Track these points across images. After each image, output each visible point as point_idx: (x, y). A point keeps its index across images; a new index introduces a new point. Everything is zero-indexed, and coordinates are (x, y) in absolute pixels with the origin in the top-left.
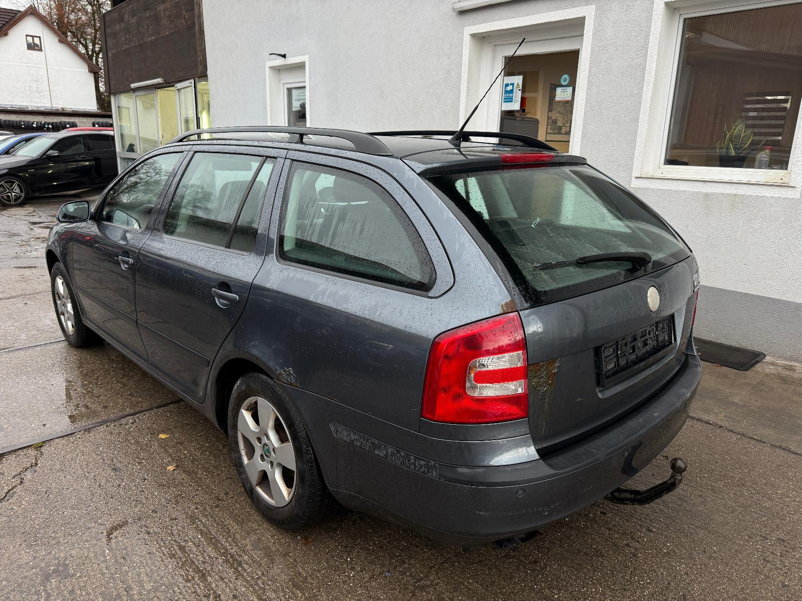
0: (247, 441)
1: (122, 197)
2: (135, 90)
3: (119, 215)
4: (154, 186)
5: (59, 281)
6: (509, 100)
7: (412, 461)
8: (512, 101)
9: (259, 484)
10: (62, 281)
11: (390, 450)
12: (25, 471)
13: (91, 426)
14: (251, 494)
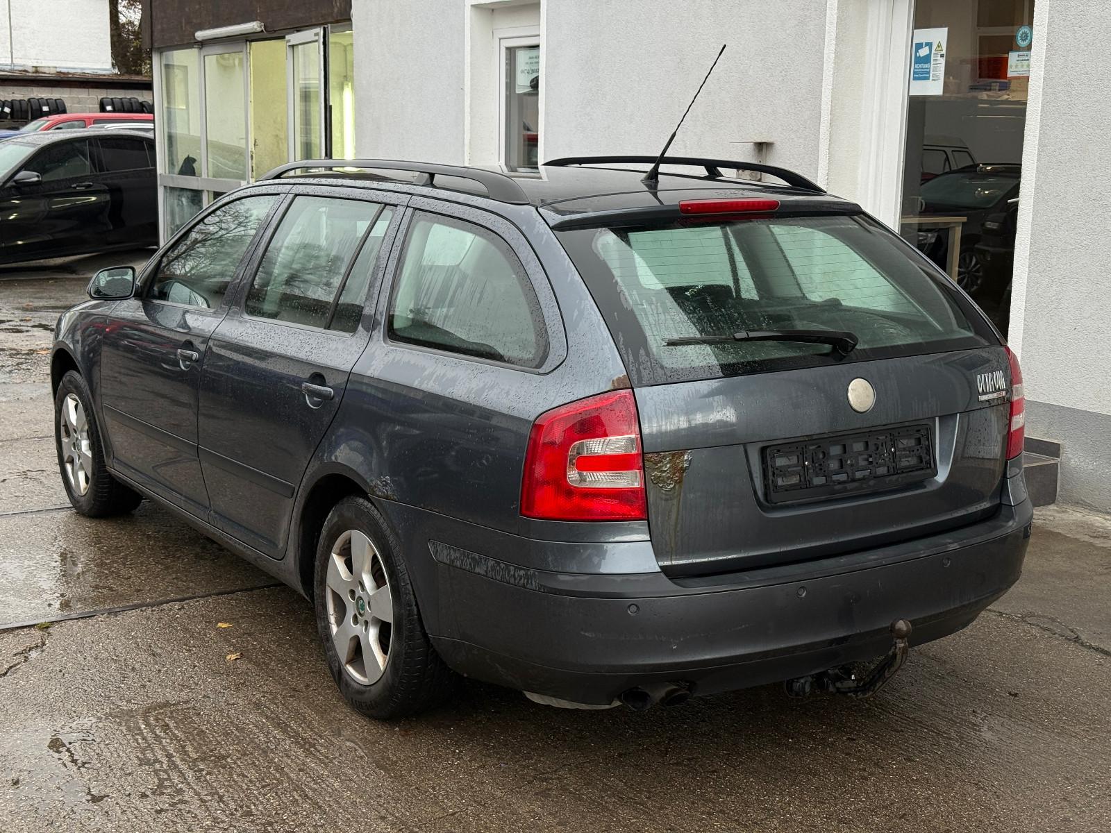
0: (337, 598)
1: (175, 267)
2: (203, 44)
3: (178, 290)
4: (231, 247)
5: (70, 403)
6: (922, 75)
7: (512, 573)
8: (927, 78)
9: (350, 662)
10: (74, 403)
11: (491, 563)
12: (29, 651)
13: (118, 610)
14: (339, 676)
